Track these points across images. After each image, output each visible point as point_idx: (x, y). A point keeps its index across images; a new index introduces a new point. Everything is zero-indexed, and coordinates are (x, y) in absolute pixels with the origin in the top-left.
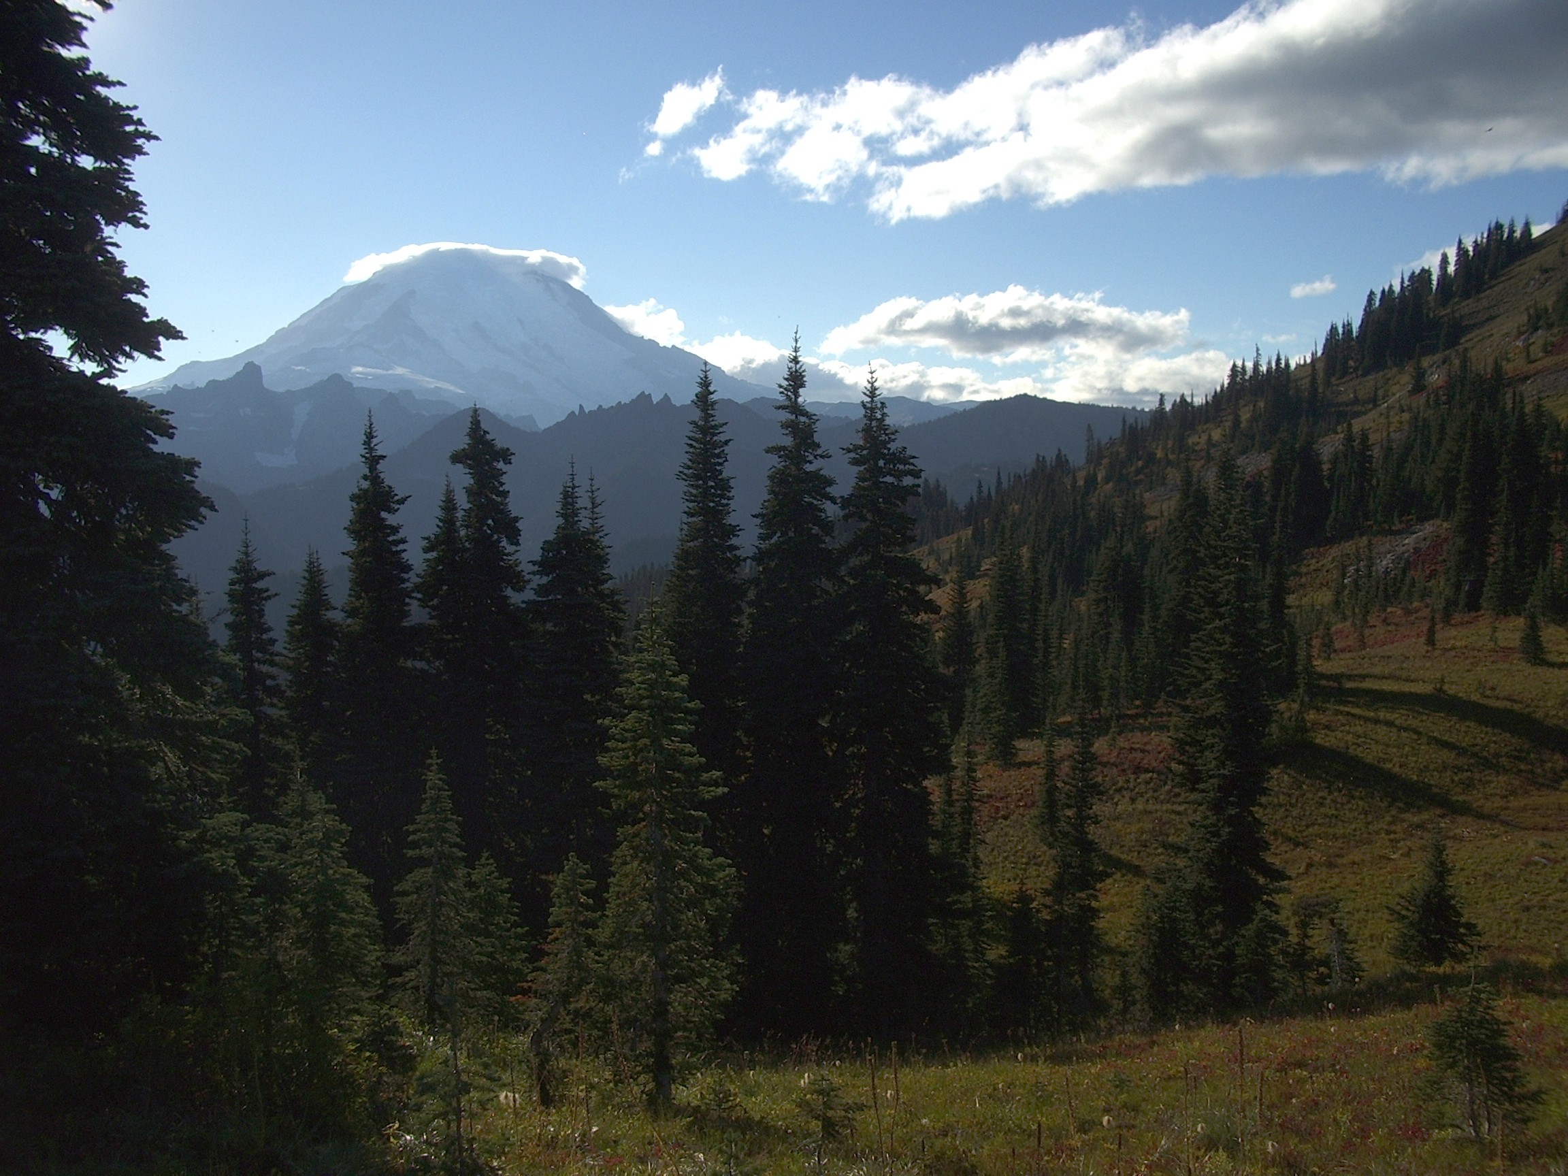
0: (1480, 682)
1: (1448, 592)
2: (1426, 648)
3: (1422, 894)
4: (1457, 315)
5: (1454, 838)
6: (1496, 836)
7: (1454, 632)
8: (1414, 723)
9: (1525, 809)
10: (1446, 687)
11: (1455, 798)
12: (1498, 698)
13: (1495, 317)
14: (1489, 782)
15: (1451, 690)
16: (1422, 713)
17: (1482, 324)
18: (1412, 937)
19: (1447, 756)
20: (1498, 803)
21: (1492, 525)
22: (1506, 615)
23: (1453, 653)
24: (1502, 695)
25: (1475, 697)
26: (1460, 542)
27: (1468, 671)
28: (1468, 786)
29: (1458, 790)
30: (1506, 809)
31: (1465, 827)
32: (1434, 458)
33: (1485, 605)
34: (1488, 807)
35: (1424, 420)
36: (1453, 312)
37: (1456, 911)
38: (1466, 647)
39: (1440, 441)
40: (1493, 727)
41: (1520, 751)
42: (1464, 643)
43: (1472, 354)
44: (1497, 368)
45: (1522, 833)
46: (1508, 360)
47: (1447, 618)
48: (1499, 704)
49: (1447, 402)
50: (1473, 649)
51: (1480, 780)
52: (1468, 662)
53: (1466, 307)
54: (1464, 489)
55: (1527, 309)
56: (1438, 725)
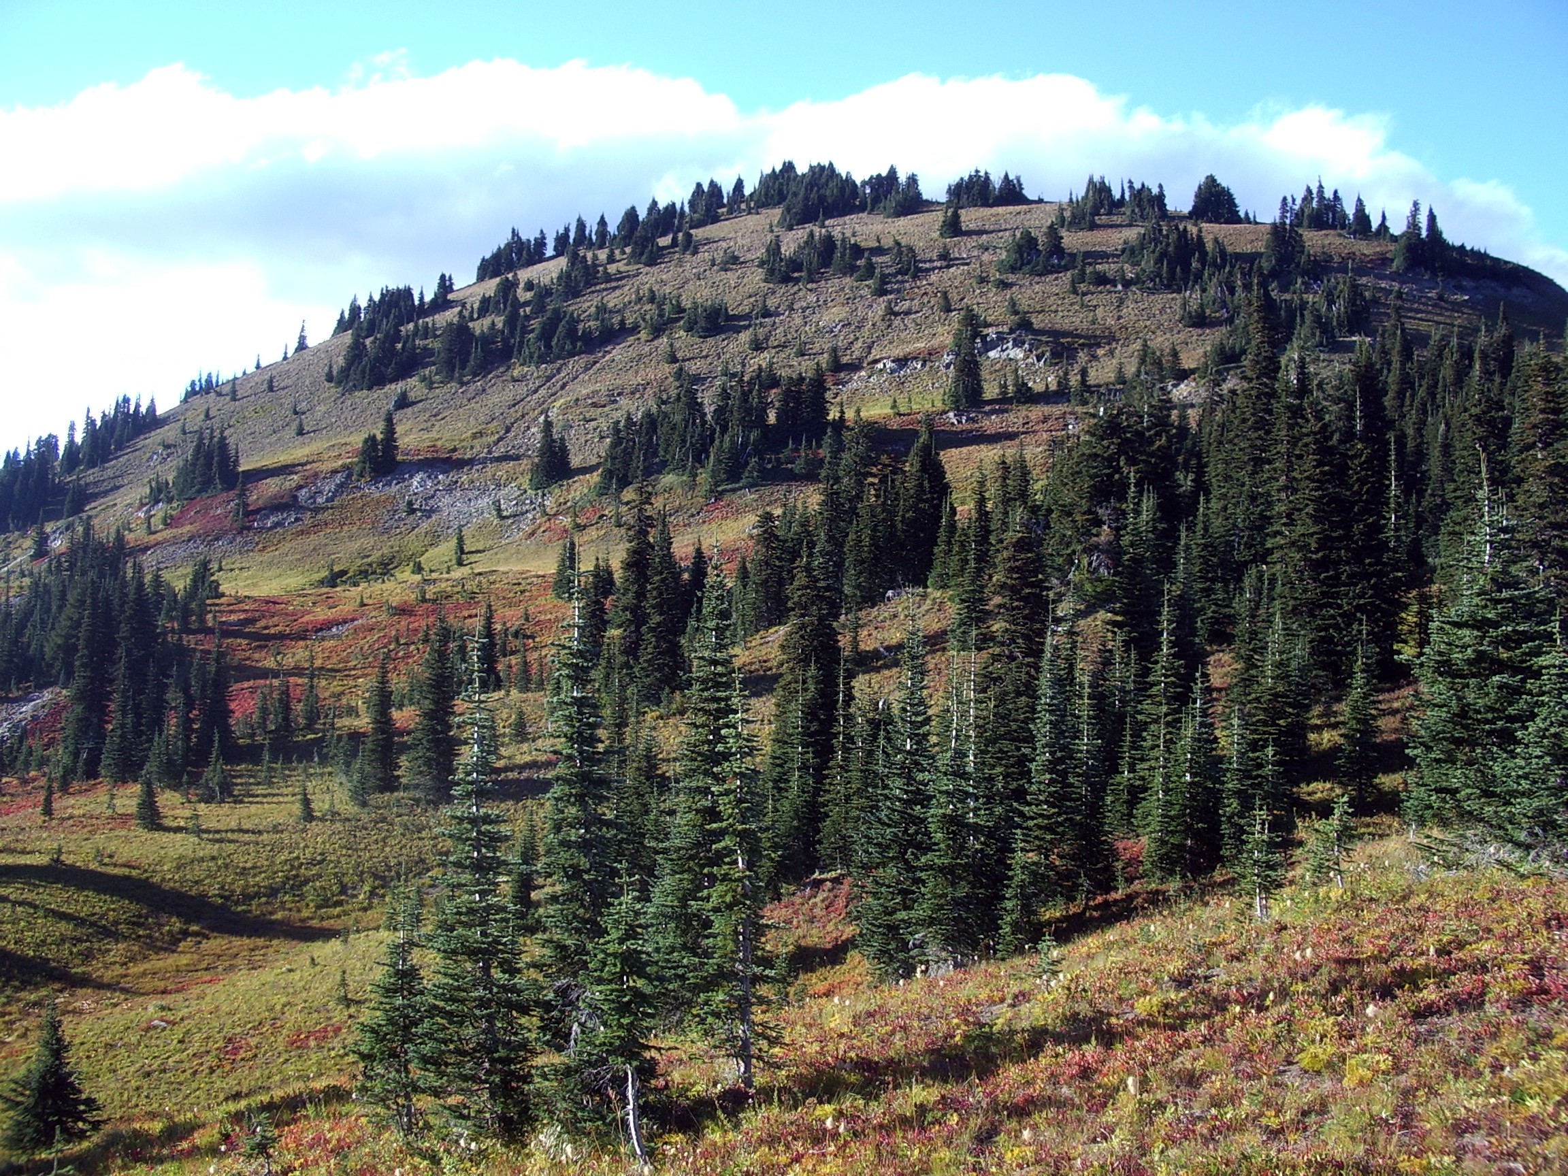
0: (98, 851)
1: (66, 760)
2: (43, 818)
3: (37, 1075)
4: (82, 482)
5: (74, 1012)
6: (115, 1005)
7: (72, 801)
8: (29, 896)
9: (144, 974)
10: (63, 858)
11: (73, 971)
12: (115, 865)
13: (118, 488)
14: (109, 951)
15: (68, 859)
16: (39, 886)
17: (106, 493)
18: (28, 1125)
19: (64, 927)
20: (119, 969)
21: (111, 693)
22: (125, 782)
23: (71, 822)
24: (120, 862)
25: (93, 866)
26: (79, 709)
27: (87, 839)
28: (87, 957)
29: (76, 961)
30: (126, 976)
31: (85, 1000)
32: (53, 624)
33: (103, 772)
34: (108, 976)
35: (45, 585)
36: (79, 479)
37: (74, 1088)
38: (84, 815)
39: (60, 608)
40: (112, 896)
41: (140, 916)
42: (81, 812)
43: (95, 522)
44: (120, 538)
45: (141, 999)
46: (130, 530)
47: (65, 788)
48: (116, 871)
49: (70, 568)
50: (91, 817)
51: (100, 950)
52: (86, 830)
53: (92, 475)
54: (82, 656)
55: (150, 482)
56: (54, 897)
